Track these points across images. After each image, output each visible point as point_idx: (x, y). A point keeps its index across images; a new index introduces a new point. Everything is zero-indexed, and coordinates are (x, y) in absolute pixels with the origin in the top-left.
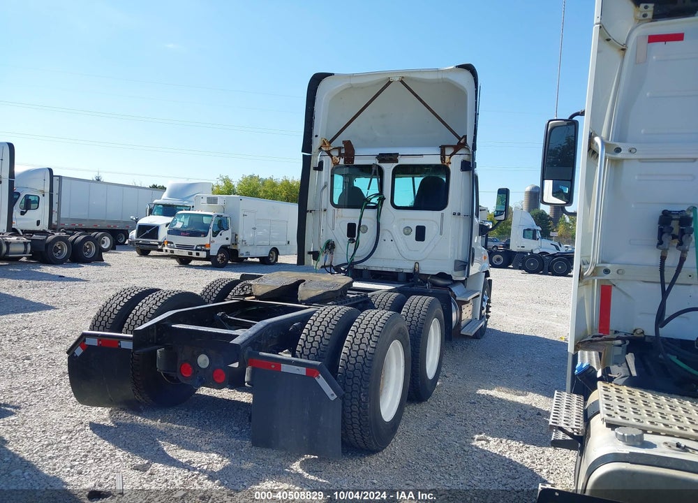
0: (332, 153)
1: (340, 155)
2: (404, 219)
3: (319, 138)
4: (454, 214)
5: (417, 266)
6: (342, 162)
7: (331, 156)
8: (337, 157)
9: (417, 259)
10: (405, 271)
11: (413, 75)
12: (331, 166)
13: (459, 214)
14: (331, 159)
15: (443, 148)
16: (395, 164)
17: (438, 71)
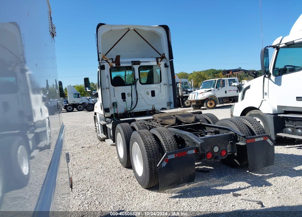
0: (108, 61)
1: (113, 62)
2: (146, 89)
3: (101, 54)
4: (164, 84)
5: (153, 107)
6: (114, 65)
7: (109, 63)
8: (112, 63)
9: (153, 104)
10: (149, 110)
11: (139, 28)
12: (109, 67)
13: (166, 84)
14: (108, 64)
15: (157, 59)
16: (139, 66)
17: (150, 27)
